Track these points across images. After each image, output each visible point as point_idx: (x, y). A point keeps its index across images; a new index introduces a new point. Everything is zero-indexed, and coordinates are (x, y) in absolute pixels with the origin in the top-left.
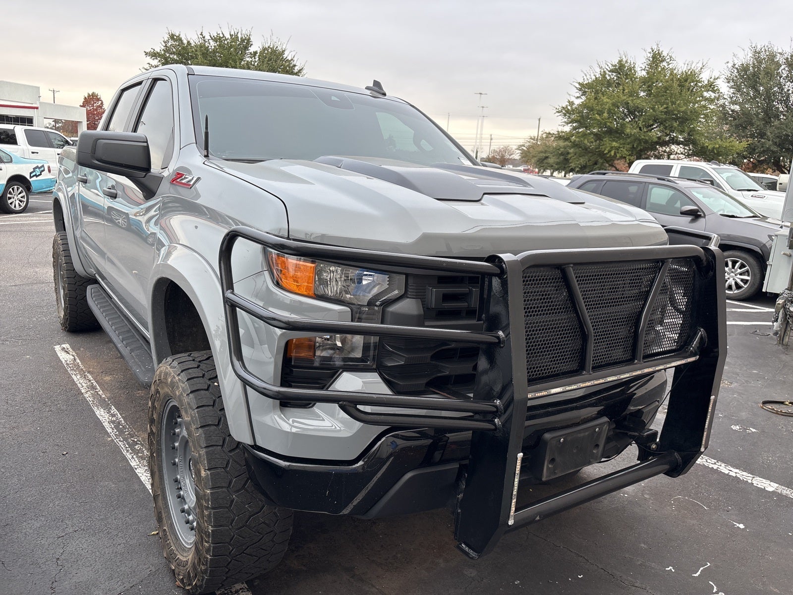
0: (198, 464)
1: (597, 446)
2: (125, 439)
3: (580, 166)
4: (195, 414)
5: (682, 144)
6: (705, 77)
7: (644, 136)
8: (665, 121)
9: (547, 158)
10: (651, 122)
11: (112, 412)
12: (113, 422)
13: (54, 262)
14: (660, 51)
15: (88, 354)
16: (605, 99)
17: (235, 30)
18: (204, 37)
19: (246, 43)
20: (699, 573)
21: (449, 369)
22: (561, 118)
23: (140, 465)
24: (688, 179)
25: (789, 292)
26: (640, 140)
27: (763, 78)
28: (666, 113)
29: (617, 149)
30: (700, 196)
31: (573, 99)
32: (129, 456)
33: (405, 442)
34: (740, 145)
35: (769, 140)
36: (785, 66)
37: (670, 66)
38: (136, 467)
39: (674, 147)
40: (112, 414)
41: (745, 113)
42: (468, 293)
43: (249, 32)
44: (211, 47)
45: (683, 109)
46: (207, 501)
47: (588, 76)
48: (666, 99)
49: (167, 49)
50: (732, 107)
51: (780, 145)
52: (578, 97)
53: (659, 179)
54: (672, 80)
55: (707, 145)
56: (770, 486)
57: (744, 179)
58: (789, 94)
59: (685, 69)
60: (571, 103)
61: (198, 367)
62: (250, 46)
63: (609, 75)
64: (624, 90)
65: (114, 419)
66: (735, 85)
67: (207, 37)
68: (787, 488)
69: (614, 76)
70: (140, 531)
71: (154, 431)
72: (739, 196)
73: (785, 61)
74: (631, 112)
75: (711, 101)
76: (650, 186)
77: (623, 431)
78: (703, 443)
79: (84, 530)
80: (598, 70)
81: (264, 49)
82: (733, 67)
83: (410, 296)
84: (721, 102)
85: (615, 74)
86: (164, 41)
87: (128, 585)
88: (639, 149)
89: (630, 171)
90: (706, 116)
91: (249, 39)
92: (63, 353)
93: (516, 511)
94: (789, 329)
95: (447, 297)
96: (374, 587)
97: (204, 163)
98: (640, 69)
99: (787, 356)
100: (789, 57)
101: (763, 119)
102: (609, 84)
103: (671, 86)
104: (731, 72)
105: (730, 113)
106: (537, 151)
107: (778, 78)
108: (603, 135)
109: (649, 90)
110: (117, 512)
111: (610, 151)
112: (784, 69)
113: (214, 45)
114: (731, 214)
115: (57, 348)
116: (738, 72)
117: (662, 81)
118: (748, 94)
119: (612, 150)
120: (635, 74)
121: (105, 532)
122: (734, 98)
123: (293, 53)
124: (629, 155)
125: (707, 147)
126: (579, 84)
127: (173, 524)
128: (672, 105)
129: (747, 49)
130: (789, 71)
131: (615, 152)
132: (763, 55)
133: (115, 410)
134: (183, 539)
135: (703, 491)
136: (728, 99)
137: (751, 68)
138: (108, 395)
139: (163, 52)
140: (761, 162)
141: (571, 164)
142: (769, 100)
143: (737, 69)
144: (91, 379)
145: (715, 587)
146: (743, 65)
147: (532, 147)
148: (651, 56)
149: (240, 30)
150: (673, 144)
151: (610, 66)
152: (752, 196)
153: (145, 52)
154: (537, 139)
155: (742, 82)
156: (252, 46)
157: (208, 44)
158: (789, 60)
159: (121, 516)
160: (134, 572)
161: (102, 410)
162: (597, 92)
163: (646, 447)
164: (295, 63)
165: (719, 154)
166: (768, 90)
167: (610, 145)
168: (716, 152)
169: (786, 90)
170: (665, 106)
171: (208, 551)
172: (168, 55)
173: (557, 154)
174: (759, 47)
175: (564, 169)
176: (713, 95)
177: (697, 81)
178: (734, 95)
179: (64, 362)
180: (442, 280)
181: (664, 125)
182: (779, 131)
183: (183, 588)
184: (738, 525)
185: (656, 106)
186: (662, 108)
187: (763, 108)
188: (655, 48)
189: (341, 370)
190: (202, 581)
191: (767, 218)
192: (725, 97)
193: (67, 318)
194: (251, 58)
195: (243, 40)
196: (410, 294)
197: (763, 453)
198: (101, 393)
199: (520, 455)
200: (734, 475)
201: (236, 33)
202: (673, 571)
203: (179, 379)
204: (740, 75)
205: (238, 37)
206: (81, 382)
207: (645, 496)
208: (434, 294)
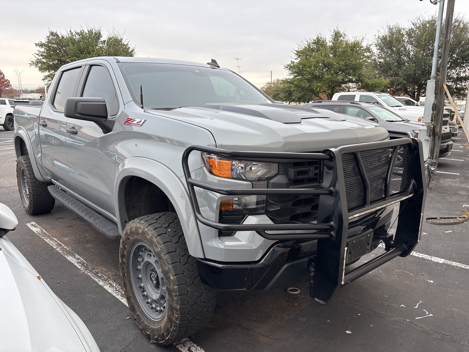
0: (168, 273)
1: (368, 244)
2: (91, 271)
3: (298, 98)
4: (163, 247)
5: (355, 82)
6: (364, 44)
7: (335, 79)
8: (345, 70)
9: (278, 94)
10: (338, 71)
11: (77, 257)
12: (80, 263)
13: (17, 174)
14: (339, 31)
15: (49, 227)
16: (312, 59)
17: (91, 28)
18: (72, 33)
19: (98, 35)
20: (417, 306)
21: (300, 210)
22: (288, 71)
23: (105, 284)
24: (366, 102)
25: (430, 160)
26: (332, 81)
27: (395, 43)
28: (345, 66)
29: (321, 87)
30: (374, 111)
31: (293, 60)
32: (97, 280)
33: (283, 249)
34: (386, 81)
35: (401, 78)
36: (406, 36)
37: (345, 39)
38: (103, 285)
39: (350, 84)
40: (77, 258)
41: (386, 63)
42: (308, 170)
43: (99, 29)
44: (77, 39)
45: (354, 63)
46: (176, 292)
47: (301, 47)
48: (345, 58)
49: (49, 42)
50: (380, 60)
51: (407, 80)
52: (296, 59)
53: (351, 103)
54: (347, 47)
55: (369, 82)
56: (441, 261)
57: (393, 100)
58: (410, 51)
59: (353, 41)
60: (293, 62)
61: (156, 222)
62: (101, 37)
63: (312, 46)
64: (321, 54)
65: (79, 261)
66: (380, 48)
67: (74, 33)
68: (449, 261)
69: (315, 46)
70: (119, 318)
71: (125, 261)
72: (392, 109)
73: (406, 33)
74: (325, 66)
75: (368, 57)
76: (347, 107)
77: (377, 236)
78: (419, 238)
79: (87, 321)
80: (306, 43)
81: (110, 39)
82: (378, 38)
83: (280, 174)
84: (373, 58)
85: (315, 45)
86: (47, 37)
87: (124, 347)
88: (333, 86)
89: (333, 99)
90: (366, 66)
91: (100, 33)
92: (33, 228)
93: (345, 275)
94: (431, 180)
95: (299, 173)
96: (255, 332)
97: (144, 112)
98: (329, 41)
99: (432, 194)
100: (408, 31)
101: (397, 66)
102: (313, 50)
103: (347, 51)
104: (378, 41)
105: (379, 63)
106: (272, 91)
107: (403, 42)
108: (312, 80)
109: (335, 53)
110: (102, 310)
111: (317, 88)
112: (406, 37)
113: (78, 37)
114: (391, 120)
115: (28, 225)
116: (381, 40)
117: (341, 48)
118: (387, 53)
119: (318, 88)
120: (326, 44)
121: (100, 321)
122: (380, 55)
123: (128, 41)
124: (328, 90)
125: (369, 83)
126: (296, 51)
127: (143, 310)
128: (348, 61)
129: (385, 27)
130: (408, 39)
131: (319, 89)
132: (394, 31)
133: (78, 256)
134: (152, 317)
135: (408, 266)
136: (377, 56)
137: (388, 38)
138: (70, 248)
139: (47, 43)
140: (397, 90)
141: (292, 97)
142: (399, 55)
143: (380, 39)
144: (57, 240)
145: (427, 312)
146: (384, 36)
147: (269, 88)
148: (334, 34)
149: (94, 28)
150: (350, 83)
151: (312, 40)
152: (399, 109)
153: (35, 44)
154: (271, 84)
155: (384, 46)
156: (102, 37)
157: (75, 37)
158: (408, 32)
159: (105, 311)
160: (125, 339)
161: (70, 257)
162: (307, 55)
163: (389, 243)
164: (129, 46)
165: (375, 87)
166: (398, 50)
167: (316, 85)
168: (373, 86)
169: (407, 49)
170: (345, 62)
171: (177, 319)
172: (50, 45)
173: (284, 92)
174: (391, 26)
175: (289, 100)
176: (368, 54)
177: (360, 47)
178: (380, 54)
179: (36, 232)
180: (296, 165)
181: (345, 72)
182: (406, 72)
183: (157, 344)
184: (430, 281)
185: (340, 62)
186: (343, 63)
187: (396, 60)
188: (336, 29)
189: (247, 215)
190: (172, 337)
191: (409, 121)
192: (375, 55)
193: (32, 207)
194: (102, 44)
195: (96, 34)
196: (280, 172)
197: (433, 245)
198: (65, 247)
199: (346, 248)
200: (421, 257)
201: (91, 30)
202: (404, 306)
203: (148, 230)
204: (382, 42)
205: (93, 32)
206: (51, 242)
207: (380, 272)
208: (292, 172)
